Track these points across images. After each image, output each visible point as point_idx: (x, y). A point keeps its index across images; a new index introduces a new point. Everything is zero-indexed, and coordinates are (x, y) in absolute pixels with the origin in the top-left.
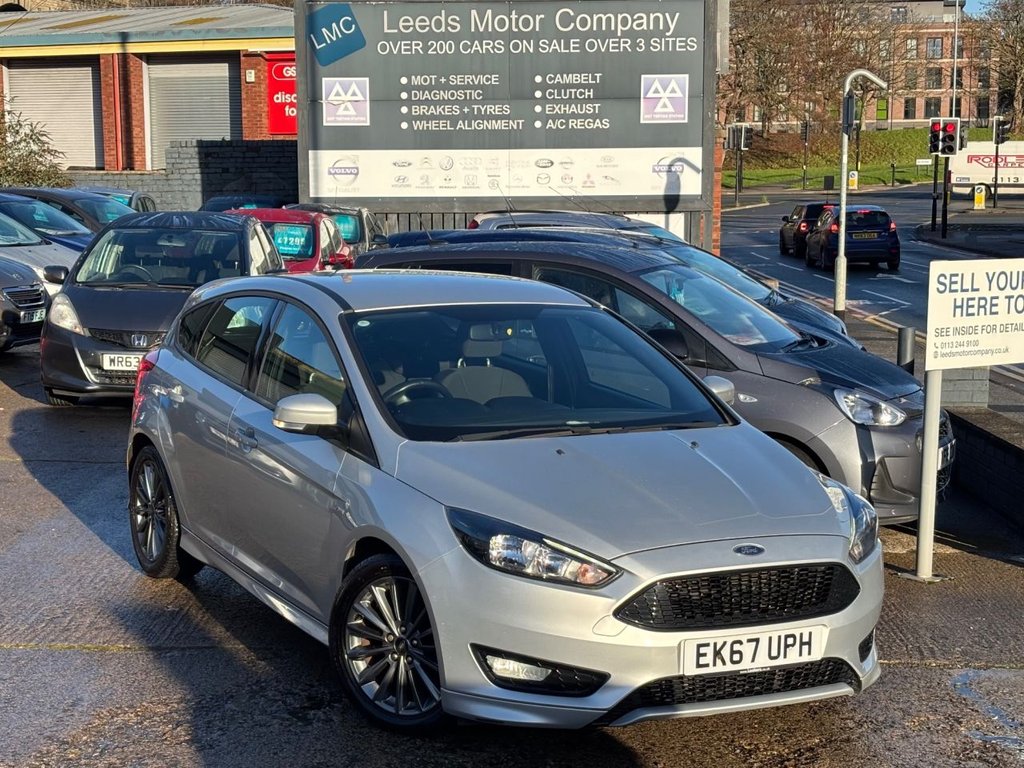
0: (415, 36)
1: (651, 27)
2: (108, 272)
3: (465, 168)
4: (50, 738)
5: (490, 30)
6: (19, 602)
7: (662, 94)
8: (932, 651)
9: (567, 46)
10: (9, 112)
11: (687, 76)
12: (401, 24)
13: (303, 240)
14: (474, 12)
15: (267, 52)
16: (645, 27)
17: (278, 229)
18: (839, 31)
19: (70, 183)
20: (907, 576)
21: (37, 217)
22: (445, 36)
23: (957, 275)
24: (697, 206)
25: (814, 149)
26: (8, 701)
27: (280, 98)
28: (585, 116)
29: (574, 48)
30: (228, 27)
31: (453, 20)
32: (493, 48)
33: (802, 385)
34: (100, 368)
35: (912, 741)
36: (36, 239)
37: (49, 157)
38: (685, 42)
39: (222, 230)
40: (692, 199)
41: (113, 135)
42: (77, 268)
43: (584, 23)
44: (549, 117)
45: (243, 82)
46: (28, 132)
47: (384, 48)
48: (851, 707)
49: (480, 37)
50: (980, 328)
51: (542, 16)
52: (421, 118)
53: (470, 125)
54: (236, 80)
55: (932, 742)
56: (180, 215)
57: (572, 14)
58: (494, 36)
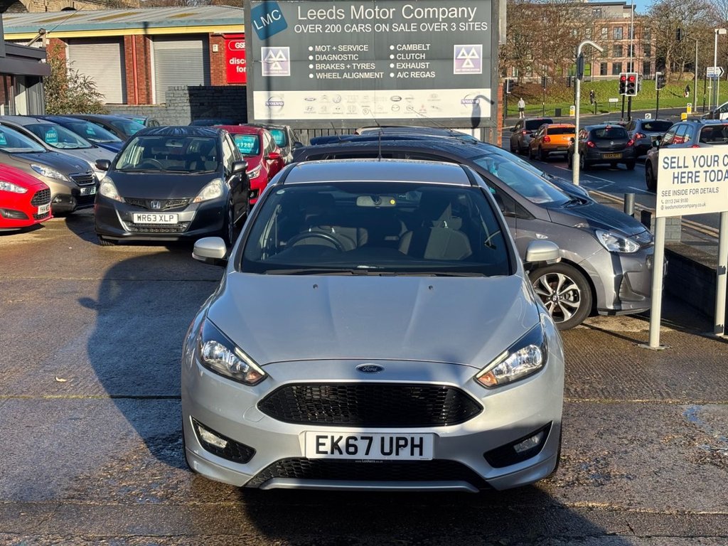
0: (317, 21)
1: (460, 16)
2: (135, 164)
3: (348, 102)
4: (112, 457)
5: (363, 18)
6: (87, 369)
7: (466, 57)
8: (668, 394)
9: (409, 28)
10: (70, 69)
11: (481, 46)
12: (309, 14)
13: (253, 144)
14: (353, 7)
15: (225, 34)
16: (456, 16)
17: (237, 138)
18: (563, 22)
19: (108, 112)
20: (643, 346)
21: (89, 132)
22: (335, 22)
23: (675, 158)
24: (488, 124)
25: (548, 93)
26: (84, 433)
27: (233, 61)
28: (420, 70)
29: (414, 29)
30: (201, 19)
31: (340, 12)
32: (364, 29)
33: (576, 227)
34: (132, 222)
35: (666, 452)
36: (89, 145)
37: (95, 97)
38: (480, 25)
39: (205, 136)
40: (486, 119)
41: (132, 84)
42: (116, 161)
43: (419, 13)
44: (399, 70)
45: (211, 52)
46: (82, 81)
47: (298, 29)
48: (624, 430)
49: (357, 22)
50: (688, 191)
51: (394, 9)
52: (321, 71)
53: (351, 76)
54: (207, 51)
55: (679, 453)
56: (179, 128)
57: (412, 8)
58: (365, 21)
